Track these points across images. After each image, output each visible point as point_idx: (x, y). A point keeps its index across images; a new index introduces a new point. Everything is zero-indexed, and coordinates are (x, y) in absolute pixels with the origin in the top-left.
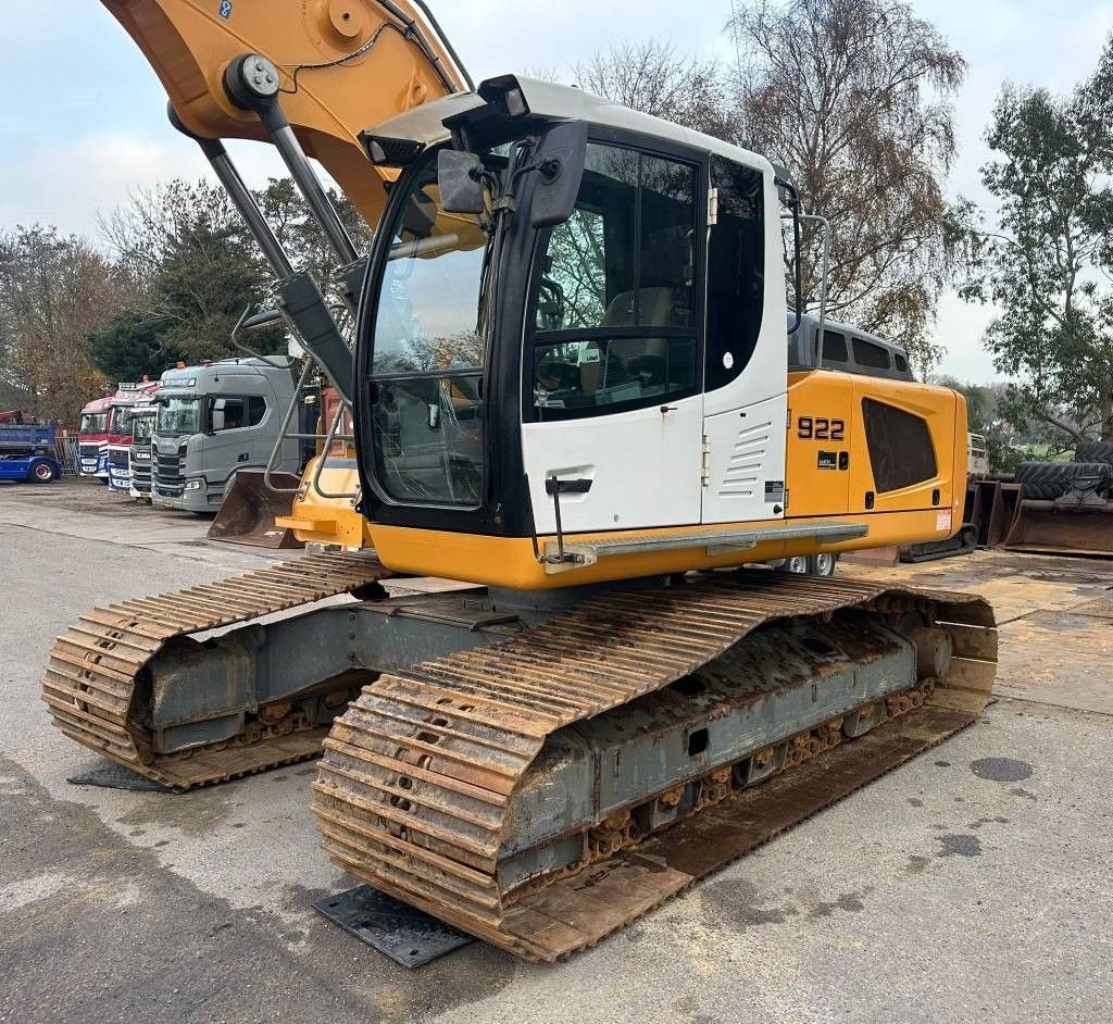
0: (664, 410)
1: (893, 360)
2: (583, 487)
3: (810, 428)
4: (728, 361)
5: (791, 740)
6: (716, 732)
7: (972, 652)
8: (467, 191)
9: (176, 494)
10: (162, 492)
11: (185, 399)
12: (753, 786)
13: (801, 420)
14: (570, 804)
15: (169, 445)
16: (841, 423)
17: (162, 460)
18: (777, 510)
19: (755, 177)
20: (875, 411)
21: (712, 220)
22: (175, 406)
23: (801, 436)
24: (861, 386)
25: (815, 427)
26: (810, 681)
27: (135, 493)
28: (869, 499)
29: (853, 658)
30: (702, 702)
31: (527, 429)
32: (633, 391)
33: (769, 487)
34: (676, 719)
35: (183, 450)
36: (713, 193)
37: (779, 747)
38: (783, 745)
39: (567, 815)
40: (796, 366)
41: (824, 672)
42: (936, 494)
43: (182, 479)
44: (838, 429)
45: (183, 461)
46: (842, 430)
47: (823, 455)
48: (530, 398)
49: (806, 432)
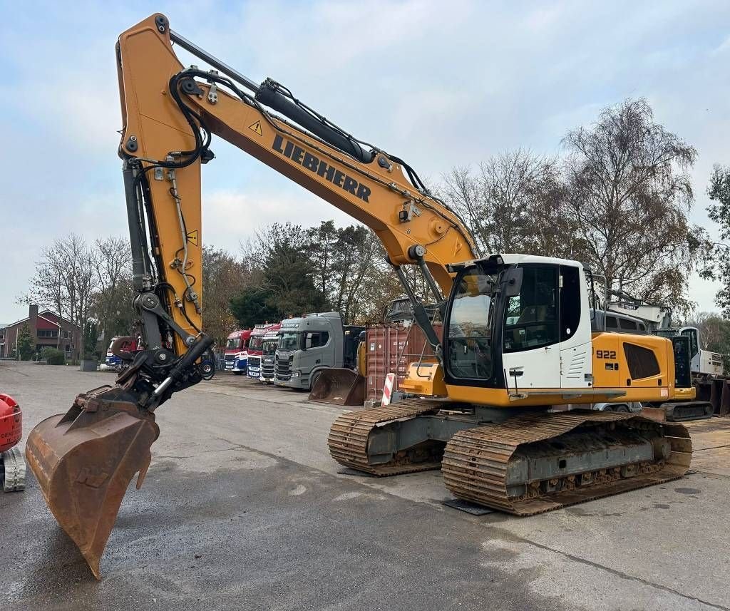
0: (546, 349)
1: (638, 326)
2: (521, 374)
3: (602, 354)
4: (568, 331)
5: (598, 471)
6: (569, 461)
7: (681, 449)
8: (487, 287)
9: (286, 379)
10: (279, 378)
11: (291, 333)
12: (583, 487)
13: (598, 351)
14: (521, 474)
15: (284, 355)
16: (615, 352)
17: (280, 363)
18: (590, 384)
19: (576, 269)
20: (628, 347)
21: (561, 286)
22: (286, 336)
23: (598, 357)
24: (623, 338)
25: (603, 354)
26: (605, 450)
27: (262, 379)
28: (629, 383)
29: (624, 444)
30: (563, 451)
31: (504, 356)
32: (535, 342)
33: (586, 376)
34: (554, 455)
35: (291, 358)
36: (561, 277)
37: (593, 473)
38: (595, 473)
39: (521, 477)
40: (595, 330)
41: (611, 448)
42: (660, 382)
43: (290, 372)
44: (613, 355)
45: (291, 363)
46: (615, 355)
47: (607, 365)
48: (504, 346)
49: (600, 356)
